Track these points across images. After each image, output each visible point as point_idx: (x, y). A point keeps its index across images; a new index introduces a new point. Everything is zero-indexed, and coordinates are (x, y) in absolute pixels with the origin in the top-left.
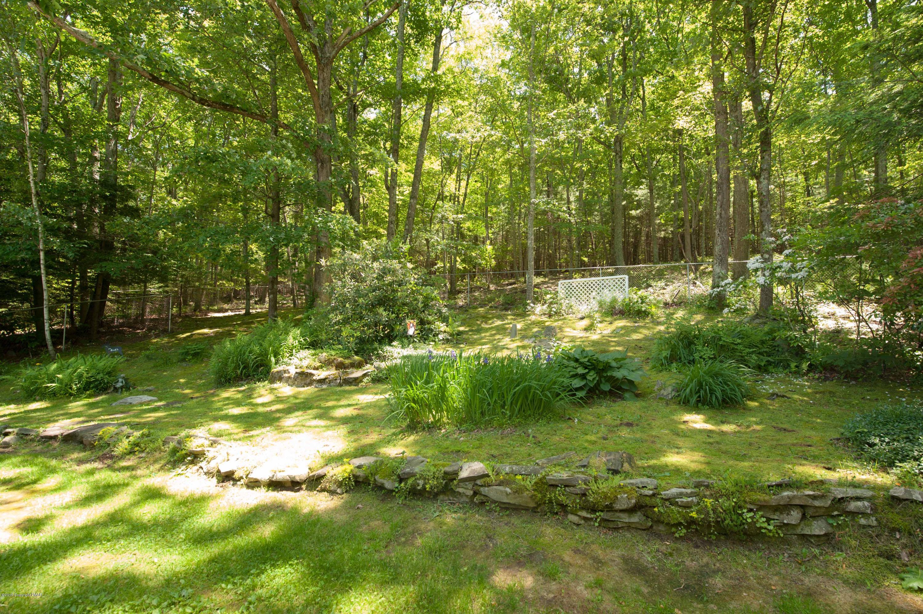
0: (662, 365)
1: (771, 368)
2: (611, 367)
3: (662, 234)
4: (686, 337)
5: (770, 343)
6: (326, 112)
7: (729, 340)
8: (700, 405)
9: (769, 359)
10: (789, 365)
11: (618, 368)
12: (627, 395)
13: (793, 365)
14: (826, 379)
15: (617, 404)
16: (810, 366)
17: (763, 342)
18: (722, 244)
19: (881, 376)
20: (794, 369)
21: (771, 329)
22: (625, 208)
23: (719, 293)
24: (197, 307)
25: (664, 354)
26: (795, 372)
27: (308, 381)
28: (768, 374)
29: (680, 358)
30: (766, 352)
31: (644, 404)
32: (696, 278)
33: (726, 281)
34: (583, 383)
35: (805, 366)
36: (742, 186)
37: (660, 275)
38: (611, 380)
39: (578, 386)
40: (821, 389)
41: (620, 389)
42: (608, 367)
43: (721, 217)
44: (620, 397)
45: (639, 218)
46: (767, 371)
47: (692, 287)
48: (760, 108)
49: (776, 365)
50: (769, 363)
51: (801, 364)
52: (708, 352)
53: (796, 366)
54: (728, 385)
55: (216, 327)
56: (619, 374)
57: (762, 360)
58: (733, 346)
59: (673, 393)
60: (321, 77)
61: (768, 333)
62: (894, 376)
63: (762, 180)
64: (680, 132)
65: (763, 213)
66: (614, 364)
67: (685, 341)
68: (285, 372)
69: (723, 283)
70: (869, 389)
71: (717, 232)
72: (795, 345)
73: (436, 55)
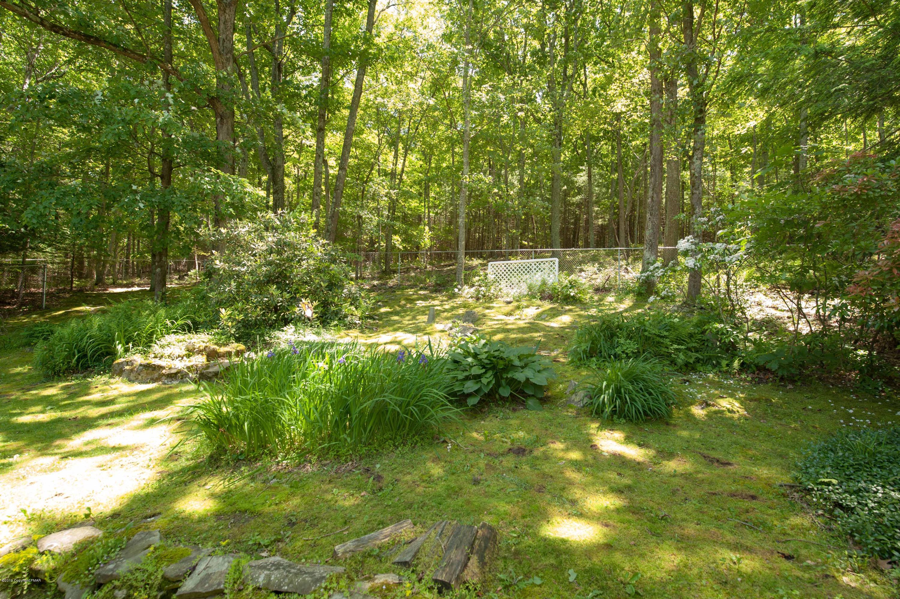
0: (580, 360)
1: (699, 367)
2: (513, 366)
3: (600, 222)
4: (608, 328)
5: (699, 337)
6: (228, 60)
7: (656, 331)
8: (615, 417)
9: (698, 355)
10: (719, 363)
11: (522, 367)
12: (530, 402)
13: (724, 363)
14: (760, 381)
15: (517, 414)
16: (742, 365)
17: (691, 336)
18: (652, 229)
19: (819, 379)
20: (725, 369)
21: (700, 321)
22: (566, 194)
23: (648, 277)
24: (100, 281)
25: (584, 346)
26: (727, 372)
27: (156, 375)
28: (695, 373)
29: (601, 352)
30: (694, 347)
31: (547, 415)
32: (628, 264)
33: (656, 265)
34: (476, 387)
35: (736, 364)
36: (675, 172)
37: (594, 259)
38: (512, 382)
39: (471, 390)
40: (756, 396)
41: (522, 393)
42: (509, 366)
43: (652, 200)
44: (523, 405)
45: (579, 205)
46: (694, 369)
47: (623, 273)
48: (695, 83)
49: (706, 361)
50: (698, 360)
51: (732, 362)
52: (632, 346)
53: (727, 365)
54: (650, 394)
55: (100, 304)
56: (520, 376)
57: (691, 357)
58: (658, 339)
59: (586, 400)
60: (222, 18)
61: (697, 326)
62: (834, 378)
63: (694, 160)
64: (618, 116)
65: (695, 196)
66: (517, 363)
67: (608, 333)
68: (127, 363)
69: (651, 268)
70: (809, 395)
71: (648, 215)
72: (727, 340)
73: (371, 16)
